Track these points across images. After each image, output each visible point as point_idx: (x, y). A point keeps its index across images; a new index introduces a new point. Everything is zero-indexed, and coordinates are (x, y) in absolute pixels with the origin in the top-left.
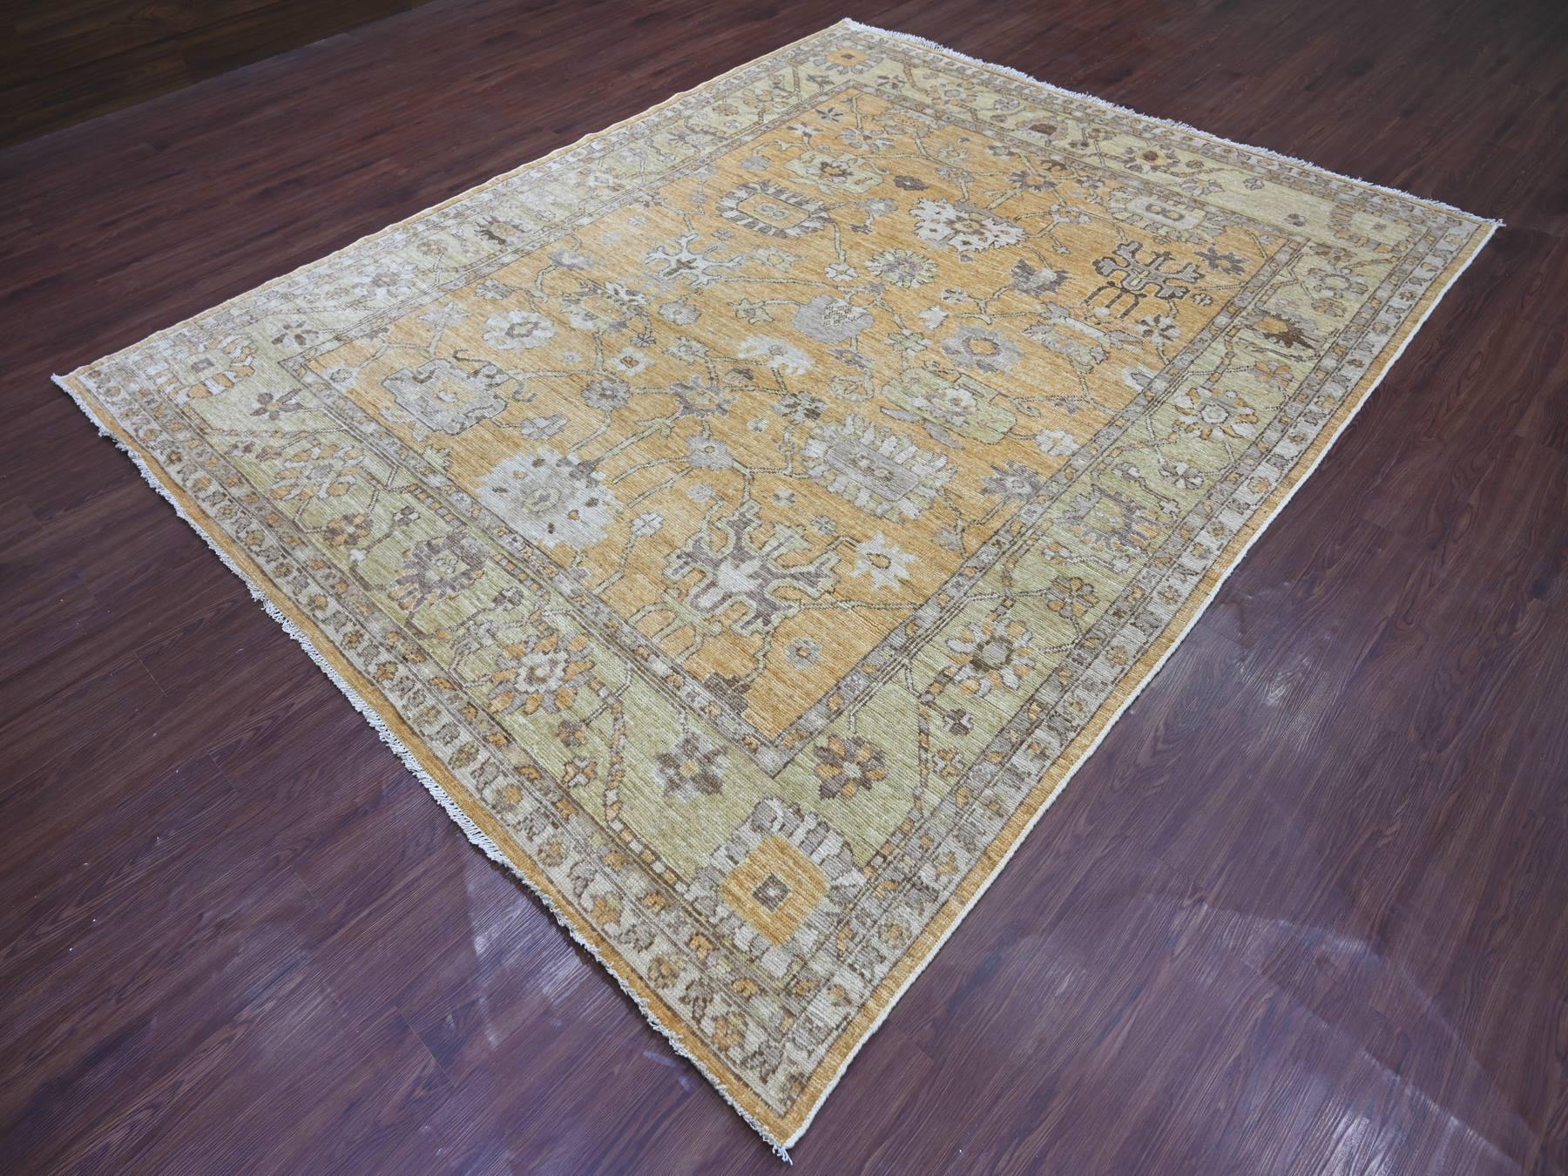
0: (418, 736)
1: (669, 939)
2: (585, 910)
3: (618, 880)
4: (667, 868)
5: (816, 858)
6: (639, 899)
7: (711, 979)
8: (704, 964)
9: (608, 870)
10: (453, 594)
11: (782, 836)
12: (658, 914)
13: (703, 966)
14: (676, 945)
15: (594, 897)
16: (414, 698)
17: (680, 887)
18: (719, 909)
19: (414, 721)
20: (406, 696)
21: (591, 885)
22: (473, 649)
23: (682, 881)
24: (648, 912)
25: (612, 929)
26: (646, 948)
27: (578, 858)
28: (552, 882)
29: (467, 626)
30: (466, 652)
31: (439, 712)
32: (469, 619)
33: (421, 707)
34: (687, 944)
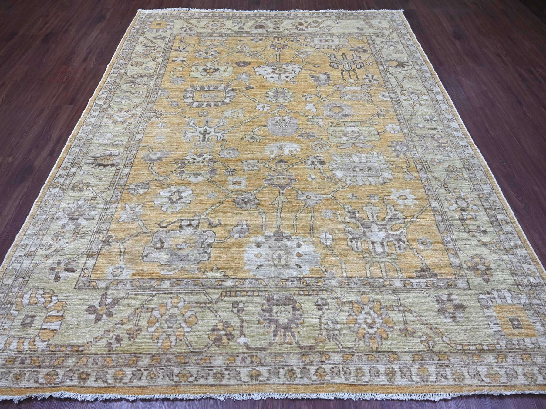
0: (367, 385)
1: (517, 365)
2: (489, 383)
3: (485, 363)
4: (487, 345)
5: (509, 302)
6: (497, 363)
7: (540, 364)
8: (534, 362)
9: (479, 363)
10: (301, 321)
11: (495, 304)
12: (506, 361)
13: (535, 364)
14: (521, 365)
15: (486, 376)
16: (345, 373)
17: (498, 347)
18: (514, 342)
19: (357, 380)
20: (342, 375)
21: (481, 373)
22: (338, 334)
23: (496, 344)
24: (504, 364)
25: (503, 380)
26: (517, 375)
27: (466, 369)
28: (471, 386)
29: (323, 328)
30: (337, 337)
31: (360, 369)
32: (320, 325)
33: (352, 373)
34: (523, 361)
